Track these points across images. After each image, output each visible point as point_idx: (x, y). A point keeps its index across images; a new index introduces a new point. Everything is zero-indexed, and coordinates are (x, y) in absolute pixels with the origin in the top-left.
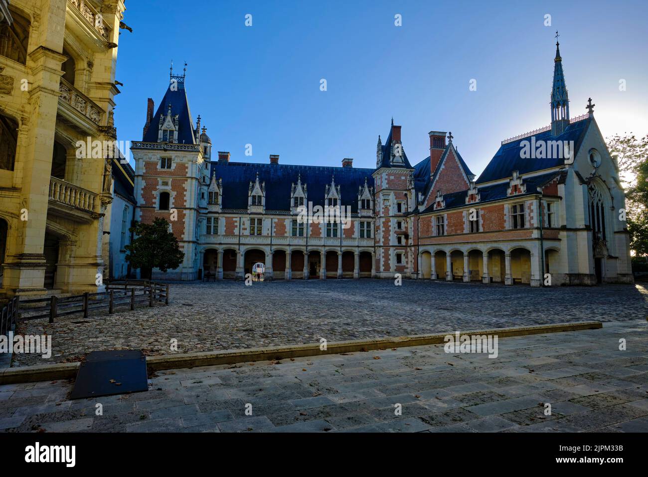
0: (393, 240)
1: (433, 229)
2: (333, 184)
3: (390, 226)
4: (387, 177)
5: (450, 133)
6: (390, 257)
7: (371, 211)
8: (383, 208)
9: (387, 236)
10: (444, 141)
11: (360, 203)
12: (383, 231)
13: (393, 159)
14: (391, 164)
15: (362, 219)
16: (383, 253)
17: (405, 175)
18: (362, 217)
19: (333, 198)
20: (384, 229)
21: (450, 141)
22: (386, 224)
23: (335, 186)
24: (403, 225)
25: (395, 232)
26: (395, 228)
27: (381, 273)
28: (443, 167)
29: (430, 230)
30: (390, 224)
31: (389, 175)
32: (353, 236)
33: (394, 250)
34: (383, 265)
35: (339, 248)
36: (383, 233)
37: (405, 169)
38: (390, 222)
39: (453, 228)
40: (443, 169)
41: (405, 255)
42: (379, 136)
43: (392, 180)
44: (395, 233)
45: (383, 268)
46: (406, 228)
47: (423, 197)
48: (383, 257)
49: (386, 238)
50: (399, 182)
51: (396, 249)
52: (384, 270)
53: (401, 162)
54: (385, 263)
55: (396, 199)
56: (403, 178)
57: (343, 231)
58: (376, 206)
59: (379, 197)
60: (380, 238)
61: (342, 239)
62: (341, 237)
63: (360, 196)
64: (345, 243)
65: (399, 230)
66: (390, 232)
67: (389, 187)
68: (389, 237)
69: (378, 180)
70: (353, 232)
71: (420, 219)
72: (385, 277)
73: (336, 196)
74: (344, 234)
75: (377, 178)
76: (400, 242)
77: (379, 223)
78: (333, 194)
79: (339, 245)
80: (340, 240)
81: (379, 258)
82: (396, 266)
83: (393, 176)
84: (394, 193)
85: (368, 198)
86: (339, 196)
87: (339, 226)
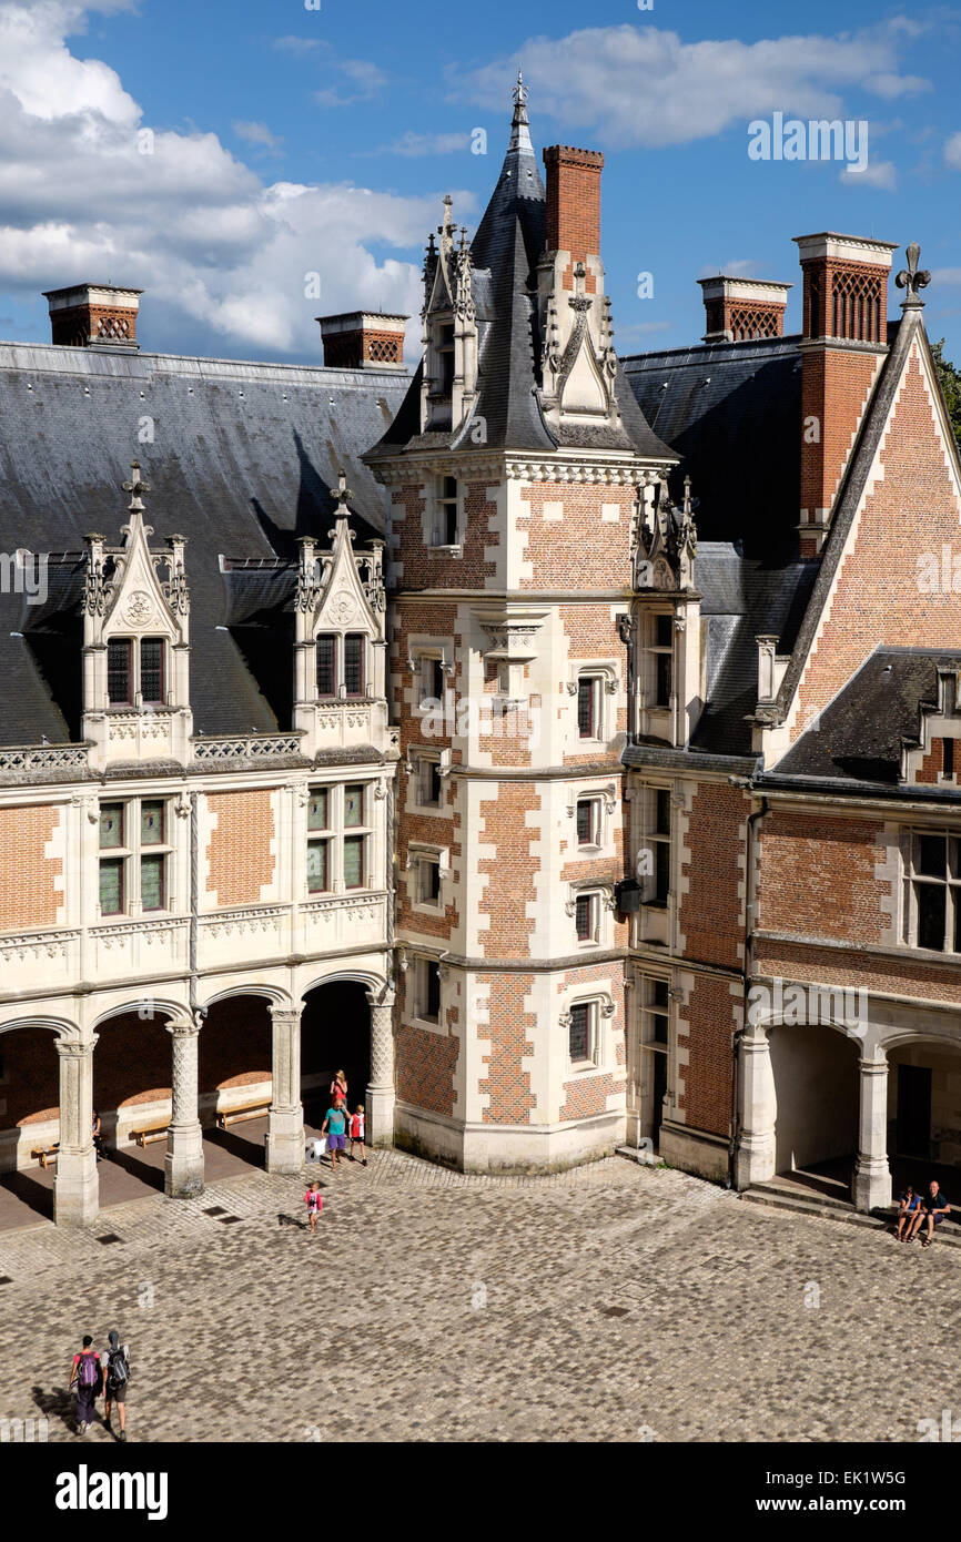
0: (549, 927)
1: (888, 904)
2: (137, 530)
3: (535, 835)
4: (525, 508)
5: (911, 254)
6: (531, 1034)
7: (377, 714)
9: (516, 895)
10: (879, 301)
11: (306, 663)
12: (484, 866)
13: (562, 383)
14: (552, 415)
15: (324, 775)
16: (481, 1004)
17: (626, 496)
18: (329, 759)
19: (140, 633)
20: (490, 852)
21: (912, 302)
22: (507, 822)
23: (152, 542)
24: (605, 823)
25: (568, 873)
26: (564, 844)
27: (469, 1138)
28: (879, 469)
29: (859, 900)
30: (531, 819)
31: (536, 493)
32: (268, 894)
33: (560, 988)
34: (483, 1086)
35: (177, 992)
36: (485, 880)
37: (627, 456)
38: (536, 805)
41: (611, 1010)
43: (556, 530)
44: (563, 878)
45: (488, 1101)
46: (621, 838)
47: (780, 671)
48: (482, 1032)
49: (511, 916)
50: (590, 544)
51: (571, 979)
52: (489, 1116)
53: (601, 404)
54: (494, 1071)
55: (571, 655)
56: (611, 513)
57: (204, 868)
58: (404, 680)
59: (448, 631)
60: (453, 908)
61: (199, 922)
62: (194, 908)
63: (310, 616)
64: (219, 948)
65: (584, 857)
66: (537, 876)
67: (536, 579)
68: (529, 905)
69: (429, 507)
70: (263, 869)
71: (770, 815)
72: (495, 1164)
73: (155, 620)
74: (210, 887)
75: (423, 494)
76: (584, 927)
77: (451, 801)
78: (138, 609)
79: (182, 967)
80: (183, 933)
81: (441, 1029)
82: (567, 1086)
83: (560, 505)
84: (561, 616)
85: (356, 627)
86: (177, 626)
87: (178, 828)
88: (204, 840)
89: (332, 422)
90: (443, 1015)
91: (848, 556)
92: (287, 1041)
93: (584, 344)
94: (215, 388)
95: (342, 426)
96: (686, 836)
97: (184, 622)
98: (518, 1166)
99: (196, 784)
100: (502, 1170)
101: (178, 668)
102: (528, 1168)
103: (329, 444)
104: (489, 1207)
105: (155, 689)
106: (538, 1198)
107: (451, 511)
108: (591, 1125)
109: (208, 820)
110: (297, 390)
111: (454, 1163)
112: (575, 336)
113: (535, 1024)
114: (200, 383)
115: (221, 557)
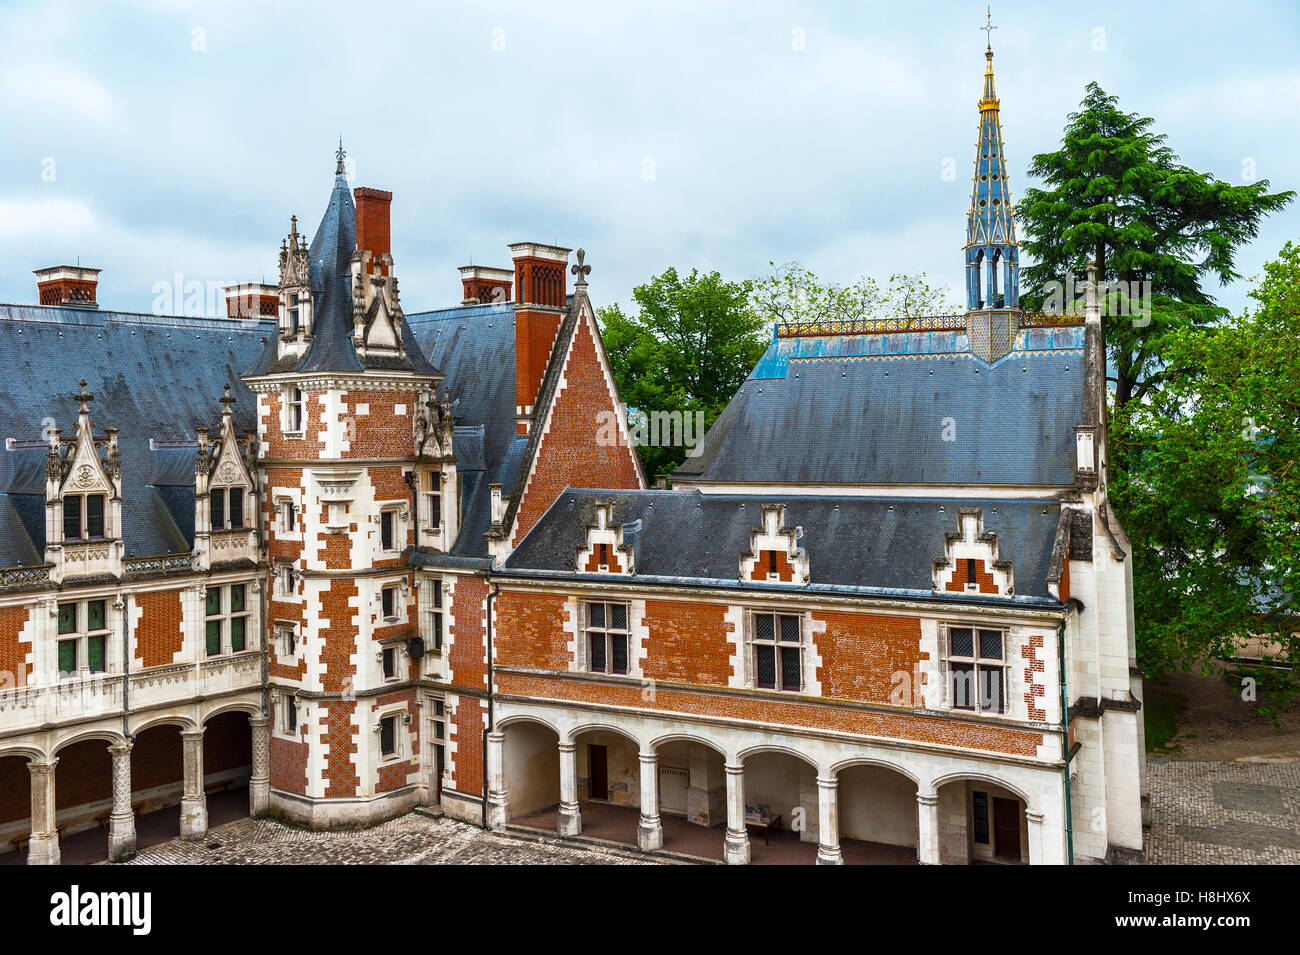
0: (366, 670)
1: (572, 646)
2: (84, 425)
3: (355, 611)
4: (344, 408)
5: (581, 255)
6: (355, 739)
7: (252, 540)
8: (321, 536)
9: (343, 650)
10: (561, 282)
11: (203, 508)
12: (322, 633)
13: (366, 331)
14: (361, 351)
15: (216, 580)
16: (322, 721)
17: (410, 399)
18: (218, 568)
19: (86, 491)
20: (326, 624)
21: (581, 283)
22: (337, 604)
24: (401, 602)
25: (377, 635)
26: (374, 617)
27: (316, 808)
28: (562, 383)
29: (555, 645)
30: (352, 602)
31: (351, 399)
32: (178, 658)
33: (374, 708)
34: (323, 773)
36: (323, 642)
37: (410, 375)
38: (355, 592)
39: (676, 660)
40: (562, 391)
41: (408, 720)
42: (294, 219)
43: (364, 420)
44: (374, 637)
45: (326, 783)
46: (412, 611)
47: (504, 505)
48: (324, 739)
49: (340, 664)
50: (387, 430)
51: (381, 702)
52: (329, 793)
53: (393, 343)
54: (332, 764)
55: (376, 499)
56: (400, 410)
57: (133, 643)
58: (270, 517)
59: (297, 485)
60: (303, 660)
61: (130, 679)
62: (126, 670)
63: (205, 478)
64: (145, 696)
65: (387, 624)
66: (356, 638)
67: (351, 452)
68: (352, 656)
69: (285, 408)
70: (176, 640)
71: (501, 594)
72: (334, 823)
73: (98, 482)
74: (137, 656)
75: (280, 399)
76: (389, 669)
77: (300, 593)
78: (85, 477)
79: (119, 708)
80: (120, 687)
81: (297, 739)
82: (380, 770)
83: (367, 405)
84: (369, 474)
85: (237, 483)
86: (113, 486)
87: (114, 620)
88: (133, 624)
89: (231, 353)
90: (298, 729)
91: (546, 434)
92: (194, 755)
93: (381, 307)
94: (151, 332)
95: (237, 355)
96: (451, 608)
97: (118, 484)
98: (349, 823)
99: (127, 589)
100: (337, 826)
101: (114, 515)
102: (355, 825)
103: (228, 366)
104: (327, 852)
105: (97, 527)
106: (361, 844)
107: (298, 408)
108: (397, 795)
109: (136, 612)
110: (207, 333)
111: (306, 825)
112: (376, 301)
113: (358, 732)
114: (140, 329)
115: (151, 441)
